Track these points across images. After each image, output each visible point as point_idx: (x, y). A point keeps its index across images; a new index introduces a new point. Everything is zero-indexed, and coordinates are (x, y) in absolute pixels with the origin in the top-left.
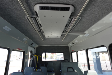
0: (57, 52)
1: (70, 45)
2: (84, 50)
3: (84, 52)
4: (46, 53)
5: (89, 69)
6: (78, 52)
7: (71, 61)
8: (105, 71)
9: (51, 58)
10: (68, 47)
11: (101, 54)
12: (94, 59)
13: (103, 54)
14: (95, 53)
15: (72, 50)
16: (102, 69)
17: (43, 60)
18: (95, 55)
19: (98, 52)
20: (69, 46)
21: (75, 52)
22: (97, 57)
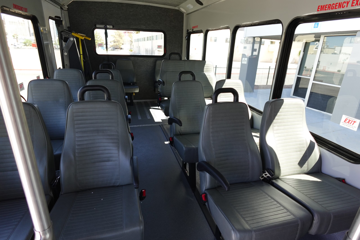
0: (144, 27)
1: (188, 7)
2: (227, 28)
3: (227, 33)
4: (106, 29)
5: (229, 76)
6: (209, 33)
7: (184, 58)
8: (258, 87)
9: (115, 48)
10: (181, 14)
11: (267, 42)
12: (244, 56)
13: (272, 43)
14: (251, 40)
15: (192, 25)
16: (256, 84)
17: (100, 51)
18: (249, 46)
19: (261, 38)
20: (183, 10)
21: (200, 32)
22: (253, 50)
